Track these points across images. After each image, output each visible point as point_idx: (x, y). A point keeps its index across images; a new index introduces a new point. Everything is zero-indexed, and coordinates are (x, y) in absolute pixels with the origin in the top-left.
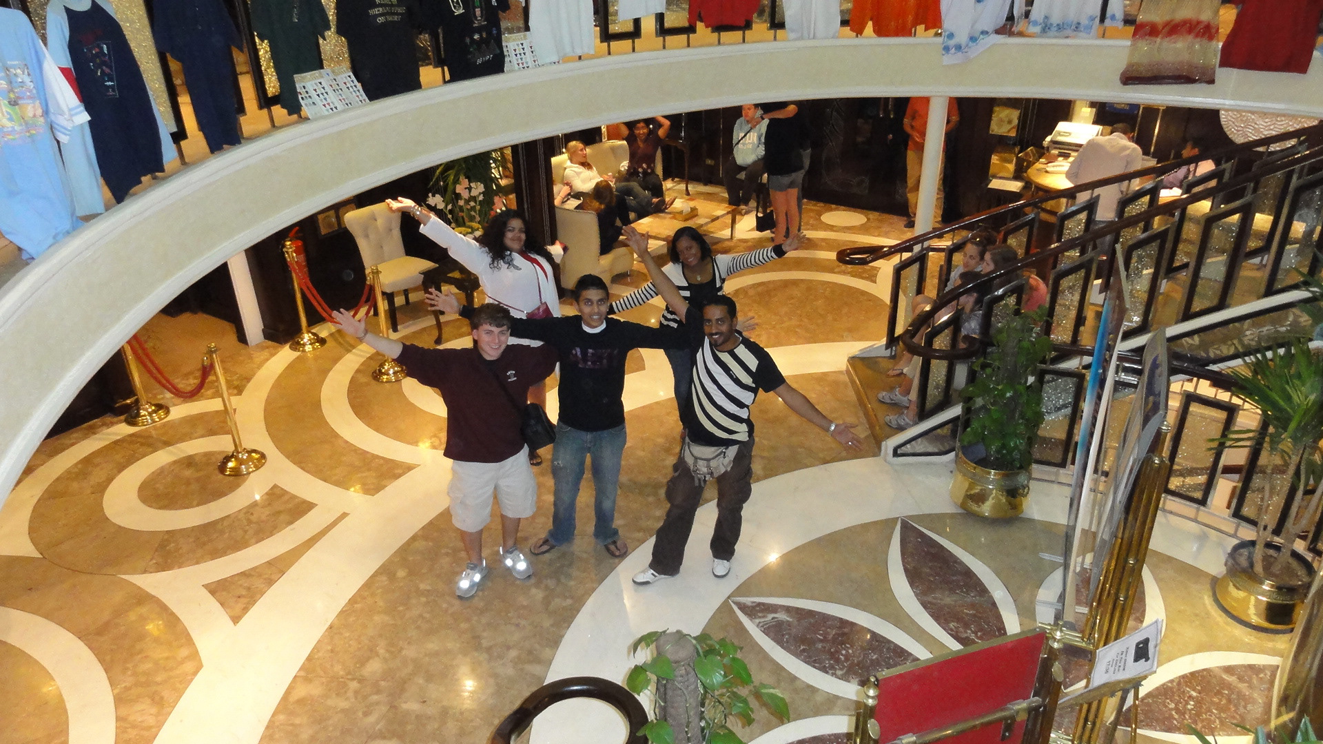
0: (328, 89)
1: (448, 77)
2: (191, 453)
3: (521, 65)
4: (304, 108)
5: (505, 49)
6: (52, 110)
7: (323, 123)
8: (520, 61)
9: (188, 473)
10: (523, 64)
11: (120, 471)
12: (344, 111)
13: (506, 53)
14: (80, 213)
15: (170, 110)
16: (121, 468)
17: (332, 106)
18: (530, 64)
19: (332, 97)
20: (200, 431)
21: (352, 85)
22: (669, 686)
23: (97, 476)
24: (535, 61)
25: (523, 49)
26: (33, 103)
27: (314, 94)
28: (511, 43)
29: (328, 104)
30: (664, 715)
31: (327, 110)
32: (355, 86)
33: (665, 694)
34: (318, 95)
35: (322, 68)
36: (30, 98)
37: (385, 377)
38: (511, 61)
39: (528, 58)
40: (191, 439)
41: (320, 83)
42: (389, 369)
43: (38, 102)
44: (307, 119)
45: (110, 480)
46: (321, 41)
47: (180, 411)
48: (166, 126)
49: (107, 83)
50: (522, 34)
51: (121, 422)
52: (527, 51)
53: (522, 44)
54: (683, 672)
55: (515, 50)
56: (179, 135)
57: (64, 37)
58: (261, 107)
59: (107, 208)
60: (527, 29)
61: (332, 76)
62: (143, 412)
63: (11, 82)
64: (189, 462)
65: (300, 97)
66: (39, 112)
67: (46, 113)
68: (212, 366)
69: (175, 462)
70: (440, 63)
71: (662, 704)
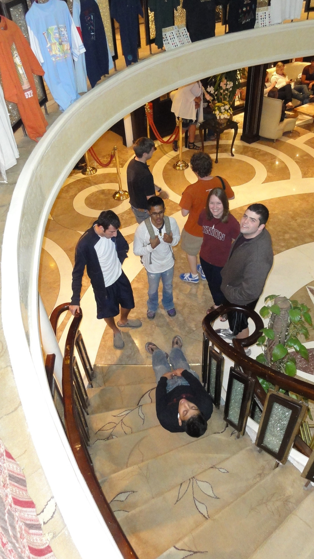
0: (175, 36)
1: (227, 31)
2: (104, 188)
3: (262, 24)
4: (164, 45)
5: (256, 16)
6: (73, 47)
7: (171, 53)
8: (262, 22)
9: (102, 196)
10: (263, 24)
11: (79, 192)
12: (180, 47)
13: (257, 18)
14: (79, 92)
15: (113, 45)
16: (80, 190)
17: (176, 45)
18: (267, 24)
19: (176, 40)
20: (107, 181)
21: (185, 34)
22: (276, 317)
23: (71, 193)
24: (269, 22)
25: (265, 16)
26: (67, 44)
27: (168, 38)
28: (260, 12)
29: (174, 43)
30: (272, 327)
31: (174, 47)
32: (187, 34)
33: (274, 319)
34: (171, 39)
35: (174, 25)
36: (66, 41)
37: (178, 167)
38: (259, 22)
39: (267, 21)
40: (104, 183)
41: (172, 33)
42: (180, 164)
43: (68, 43)
44: (165, 51)
45: (76, 195)
46: (175, 11)
47: (101, 171)
48: (111, 53)
49: (92, 33)
50: (266, 7)
51: (80, 173)
52: (267, 16)
53: (265, 13)
54: (284, 313)
55: (261, 16)
56: (115, 57)
57: (79, 13)
58: (147, 45)
59: (88, 90)
60: (269, 4)
61: (177, 29)
62: (88, 170)
63: (60, 34)
64: (103, 192)
65: (163, 39)
66: (69, 48)
67: (71, 48)
68: (114, 155)
69: (98, 191)
70: (224, 23)
71: (272, 323)
